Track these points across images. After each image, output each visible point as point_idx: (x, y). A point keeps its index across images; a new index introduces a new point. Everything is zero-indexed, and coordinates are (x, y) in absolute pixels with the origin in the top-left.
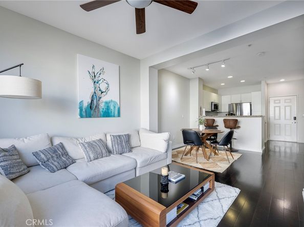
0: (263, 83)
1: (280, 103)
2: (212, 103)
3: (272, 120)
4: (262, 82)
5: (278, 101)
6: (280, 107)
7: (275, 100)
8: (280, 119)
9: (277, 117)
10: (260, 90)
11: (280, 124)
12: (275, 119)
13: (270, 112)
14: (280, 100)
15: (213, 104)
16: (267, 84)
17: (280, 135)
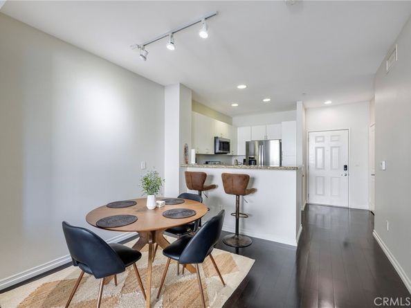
0: (299, 104)
1: (323, 141)
2: (216, 138)
3: (312, 171)
4: (298, 102)
5: (321, 139)
6: (323, 148)
7: (317, 137)
8: (324, 168)
9: (319, 166)
10: (294, 118)
11: (324, 177)
12: (317, 168)
13: (310, 157)
14: (323, 137)
15: (218, 141)
16: (306, 110)
17: (323, 195)
